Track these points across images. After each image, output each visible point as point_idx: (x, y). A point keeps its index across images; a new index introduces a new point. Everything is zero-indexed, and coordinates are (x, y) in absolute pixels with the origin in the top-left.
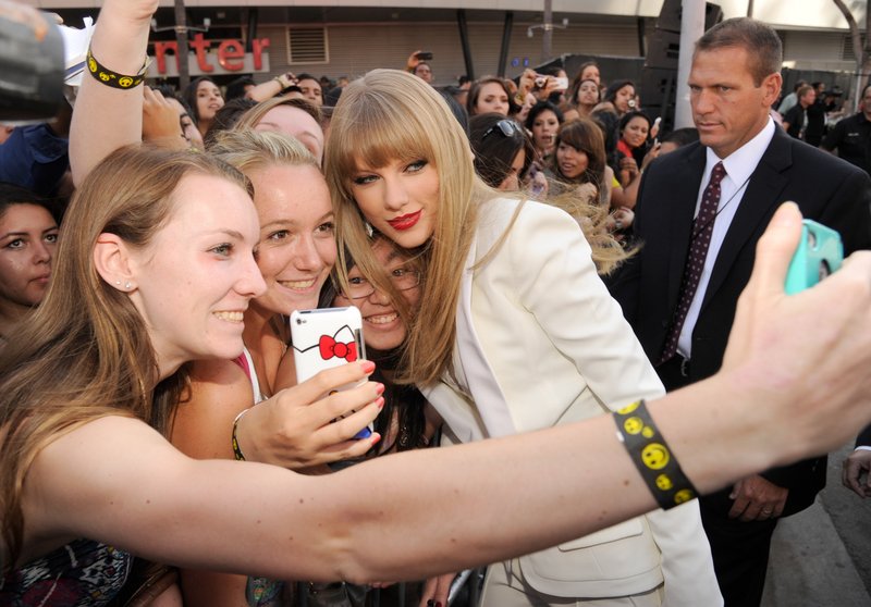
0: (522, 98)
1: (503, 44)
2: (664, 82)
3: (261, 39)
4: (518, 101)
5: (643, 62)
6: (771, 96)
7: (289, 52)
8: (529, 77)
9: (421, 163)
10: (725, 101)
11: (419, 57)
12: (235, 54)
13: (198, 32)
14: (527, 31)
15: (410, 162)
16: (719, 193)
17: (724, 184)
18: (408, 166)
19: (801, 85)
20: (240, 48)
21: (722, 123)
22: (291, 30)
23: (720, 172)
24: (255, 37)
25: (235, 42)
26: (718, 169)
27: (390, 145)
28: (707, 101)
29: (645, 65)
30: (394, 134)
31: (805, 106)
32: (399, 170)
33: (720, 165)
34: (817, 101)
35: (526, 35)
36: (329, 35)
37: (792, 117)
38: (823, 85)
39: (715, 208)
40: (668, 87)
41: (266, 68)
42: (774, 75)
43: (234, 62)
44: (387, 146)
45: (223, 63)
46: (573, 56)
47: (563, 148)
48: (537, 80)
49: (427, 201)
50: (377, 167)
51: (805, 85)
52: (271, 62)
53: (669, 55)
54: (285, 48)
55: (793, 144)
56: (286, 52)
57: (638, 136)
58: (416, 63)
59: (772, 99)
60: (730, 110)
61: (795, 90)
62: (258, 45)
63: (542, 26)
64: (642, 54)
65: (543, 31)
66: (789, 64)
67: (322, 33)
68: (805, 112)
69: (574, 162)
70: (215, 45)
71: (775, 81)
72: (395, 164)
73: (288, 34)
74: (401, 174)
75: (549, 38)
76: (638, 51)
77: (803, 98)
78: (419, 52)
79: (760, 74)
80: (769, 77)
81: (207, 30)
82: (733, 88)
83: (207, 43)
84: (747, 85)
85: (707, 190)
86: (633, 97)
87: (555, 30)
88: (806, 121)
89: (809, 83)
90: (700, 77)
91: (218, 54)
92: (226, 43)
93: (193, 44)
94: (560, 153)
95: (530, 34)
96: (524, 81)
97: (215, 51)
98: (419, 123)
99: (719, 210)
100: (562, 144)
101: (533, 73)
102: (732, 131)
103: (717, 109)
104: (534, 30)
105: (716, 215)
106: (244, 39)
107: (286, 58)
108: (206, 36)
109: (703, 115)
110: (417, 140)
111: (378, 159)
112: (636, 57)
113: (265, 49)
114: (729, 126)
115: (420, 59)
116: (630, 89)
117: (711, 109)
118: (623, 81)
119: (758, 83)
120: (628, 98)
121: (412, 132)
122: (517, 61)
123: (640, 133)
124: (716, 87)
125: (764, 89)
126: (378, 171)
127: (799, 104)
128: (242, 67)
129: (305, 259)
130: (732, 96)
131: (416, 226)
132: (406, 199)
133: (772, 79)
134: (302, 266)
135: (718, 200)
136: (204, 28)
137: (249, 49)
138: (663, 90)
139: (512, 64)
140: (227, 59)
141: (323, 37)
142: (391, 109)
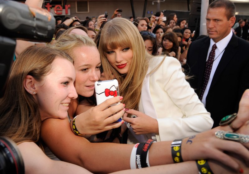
0: (151, 24)
1: (144, 7)
2: (196, 19)
3: (68, 5)
4: (150, 26)
5: (189, 13)
6: (232, 24)
7: (76, 9)
8: (153, 18)
9: (128, 49)
10: (218, 24)
11: (118, 11)
12: (60, 9)
13: (48, 3)
14: (152, 3)
15: (124, 48)
16: (215, 54)
17: (216, 51)
18: (123, 49)
19: (240, 20)
20: (61, 8)
21: (216, 31)
22: (77, 2)
23: (215, 47)
24: (66, 4)
25: (59, 6)
26: (215, 46)
27: (118, 42)
28: (212, 24)
29: (190, 14)
30: (120, 39)
31: (242, 27)
32: (120, 50)
33: (215, 45)
34: (245, 25)
35: (152, 4)
36: (89, 4)
37: (237, 30)
38: (247, 20)
39: (213, 59)
40: (197, 21)
41: (69, 14)
42: (233, 17)
43: (59, 12)
44: (117, 43)
45: (56, 12)
46: (167, 11)
47: (165, 40)
48: (156, 18)
49: (129, 60)
50: (114, 49)
51: (242, 20)
52: (71, 12)
53: (198, 11)
54: (75, 7)
55: (239, 39)
56: (75, 9)
57: (188, 35)
58: (117, 13)
59: (232, 25)
60: (219, 27)
61: (238, 22)
62: (67, 7)
63: (157, 1)
64: (189, 10)
65: (157, 3)
66: (237, 13)
67: (87, 3)
68: (242, 29)
69: (168, 45)
70: (53, 7)
71: (233, 19)
72: (119, 48)
73: (76, 3)
74: (121, 51)
75: (159, 5)
76: (187, 9)
77: (241, 24)
78: (118, 9)
79: (229, 16)
80: (232, 18)
81: (51, 2)
82: (220, 20)
83: (51, 6)
84: (225, 20)
85: (211, 53)
86: (186, 24)
87: (161, 2)
88: (242, 32)
89: (243, 19)
90: (210, 16)
91: (54, 10)
92: (57, 6)
93: (46, 6)
94: (164, 42)
95: (153, 4)
96: (152, 19)
97: (53, 8)
98: (128, 36)
99: (214, 59)
100: (165, 39)
101: (154, 16)
102: (220, 34)
103: (215, 27)
104: (154, 3)
105: (213, 61)
106: (62, 5)
107: (75, 10)
108: (51, 4)
109: (211, 28)
110: (127, 41)
111: (114, 46)
112: (186, 11)
113: (69, 8)
114: (219, 32)
115: (118, 12)
116: (185, 21)
117: (213, 27)
118: (183, 19)
119: (228, 19)
120: (184, 24)
121: (125, 38)
122: (149, 12)
123: (188, 34)
124: (215, 20)
125: (230, 22)
126: (114, 50)
127: (240, 26)
128: (61, 14)
129: (93, 77)
130: (220, 23)
131: (125, 67)
132: (122, 60)
133: (232, 19)
134: (92, 79)
135: (214, 56)
136: (50, 1)
137: (64, 8)
138: (196, 22)
139: (147, 13)
140: (57, 11)
141: (87, 4)
142: (119, 31)
